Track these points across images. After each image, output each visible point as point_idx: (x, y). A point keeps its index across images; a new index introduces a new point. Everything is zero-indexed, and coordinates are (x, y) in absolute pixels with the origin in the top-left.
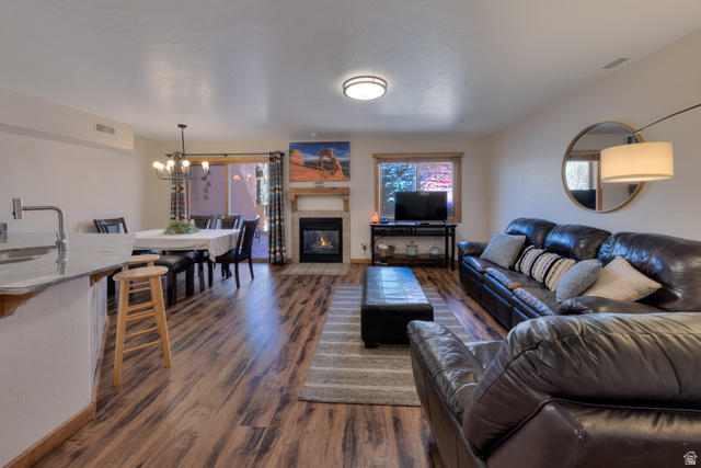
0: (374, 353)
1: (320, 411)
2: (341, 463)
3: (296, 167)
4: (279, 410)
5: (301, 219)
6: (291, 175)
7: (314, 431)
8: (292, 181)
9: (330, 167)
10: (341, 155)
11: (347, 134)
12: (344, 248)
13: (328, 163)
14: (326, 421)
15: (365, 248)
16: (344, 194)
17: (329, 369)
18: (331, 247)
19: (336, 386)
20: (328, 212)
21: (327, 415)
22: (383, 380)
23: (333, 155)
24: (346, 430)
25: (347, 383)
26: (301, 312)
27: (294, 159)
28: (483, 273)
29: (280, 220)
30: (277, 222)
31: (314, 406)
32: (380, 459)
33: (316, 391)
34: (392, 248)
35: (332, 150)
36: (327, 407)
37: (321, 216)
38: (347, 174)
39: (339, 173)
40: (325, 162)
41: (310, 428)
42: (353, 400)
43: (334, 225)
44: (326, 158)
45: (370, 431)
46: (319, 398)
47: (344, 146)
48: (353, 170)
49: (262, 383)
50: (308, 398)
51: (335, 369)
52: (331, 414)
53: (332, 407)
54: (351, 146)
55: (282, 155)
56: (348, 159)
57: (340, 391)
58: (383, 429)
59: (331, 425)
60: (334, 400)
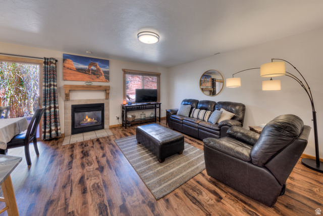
0: (166, 164)
1: (171, 198)
2: (199, 209)
3: (69, 71)
4: (153, 211)
5: (72, 106)
6: (64, 76)
7: (178, 207)
8: (65, 80)
9: (96, 73)
10: (104, 67)
11: (107, 55)
12: (105, 120)
13: (95, 71)
14: (178, 200)
15: (118, 118)
16: (106, 90)
17: (155, 179)
18: (96, 121)
19: (166, 184)
20: (94, 100)
21: (175, 197)
22: (179, 171)
23: (98, 67)
24: (188, 197)
25: (169, 180)
26: (108, 161)
27: (67, 65)
28: (182, 120)
29: (55, 107)
30: (52, 110)
31: (166, 198)
32: (207, 197)
33: (161, 191)
34: (134, 117)
35: (98, 63)
36: (171, 194)
37: (89, 103)
38: (107, 78)
39: (103, 77)
40: (92, 70)
41: (175, 206)
42: (178, 185)
43: (99, 107)
44: (93, 68)
45: (195, 191)
46: (165, 193)
47: (106, 62)
48: (111, 76)
49: (129, 206)
50: (161, 196)
51: (158, 178)
52: (176, 195)
53: (174, 193)
54: (110, 63)
55: (56, 61)
56: (108, 70)
57: (170, 185)
58: (197, 188)
59: (181, 199)
60: (172, 189)
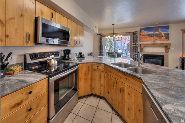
5: (144, 55)
6: (140, 39)
9: (159, 36)
13: (158, 34)
15: (177, 67)
23: (160, 31)
27: (142, 34)
30: (136, 56)
35: (160, 29)
38: (167, 38)
40: (156, 34)
44: (157, 33)
47: (166, 28)
54: (170, 27)
56: (168, 32)
